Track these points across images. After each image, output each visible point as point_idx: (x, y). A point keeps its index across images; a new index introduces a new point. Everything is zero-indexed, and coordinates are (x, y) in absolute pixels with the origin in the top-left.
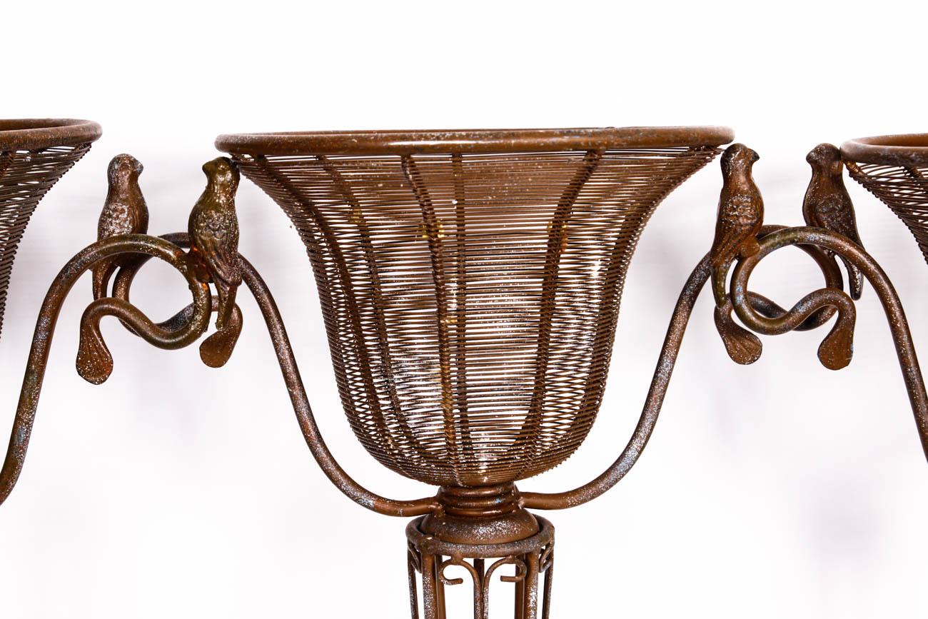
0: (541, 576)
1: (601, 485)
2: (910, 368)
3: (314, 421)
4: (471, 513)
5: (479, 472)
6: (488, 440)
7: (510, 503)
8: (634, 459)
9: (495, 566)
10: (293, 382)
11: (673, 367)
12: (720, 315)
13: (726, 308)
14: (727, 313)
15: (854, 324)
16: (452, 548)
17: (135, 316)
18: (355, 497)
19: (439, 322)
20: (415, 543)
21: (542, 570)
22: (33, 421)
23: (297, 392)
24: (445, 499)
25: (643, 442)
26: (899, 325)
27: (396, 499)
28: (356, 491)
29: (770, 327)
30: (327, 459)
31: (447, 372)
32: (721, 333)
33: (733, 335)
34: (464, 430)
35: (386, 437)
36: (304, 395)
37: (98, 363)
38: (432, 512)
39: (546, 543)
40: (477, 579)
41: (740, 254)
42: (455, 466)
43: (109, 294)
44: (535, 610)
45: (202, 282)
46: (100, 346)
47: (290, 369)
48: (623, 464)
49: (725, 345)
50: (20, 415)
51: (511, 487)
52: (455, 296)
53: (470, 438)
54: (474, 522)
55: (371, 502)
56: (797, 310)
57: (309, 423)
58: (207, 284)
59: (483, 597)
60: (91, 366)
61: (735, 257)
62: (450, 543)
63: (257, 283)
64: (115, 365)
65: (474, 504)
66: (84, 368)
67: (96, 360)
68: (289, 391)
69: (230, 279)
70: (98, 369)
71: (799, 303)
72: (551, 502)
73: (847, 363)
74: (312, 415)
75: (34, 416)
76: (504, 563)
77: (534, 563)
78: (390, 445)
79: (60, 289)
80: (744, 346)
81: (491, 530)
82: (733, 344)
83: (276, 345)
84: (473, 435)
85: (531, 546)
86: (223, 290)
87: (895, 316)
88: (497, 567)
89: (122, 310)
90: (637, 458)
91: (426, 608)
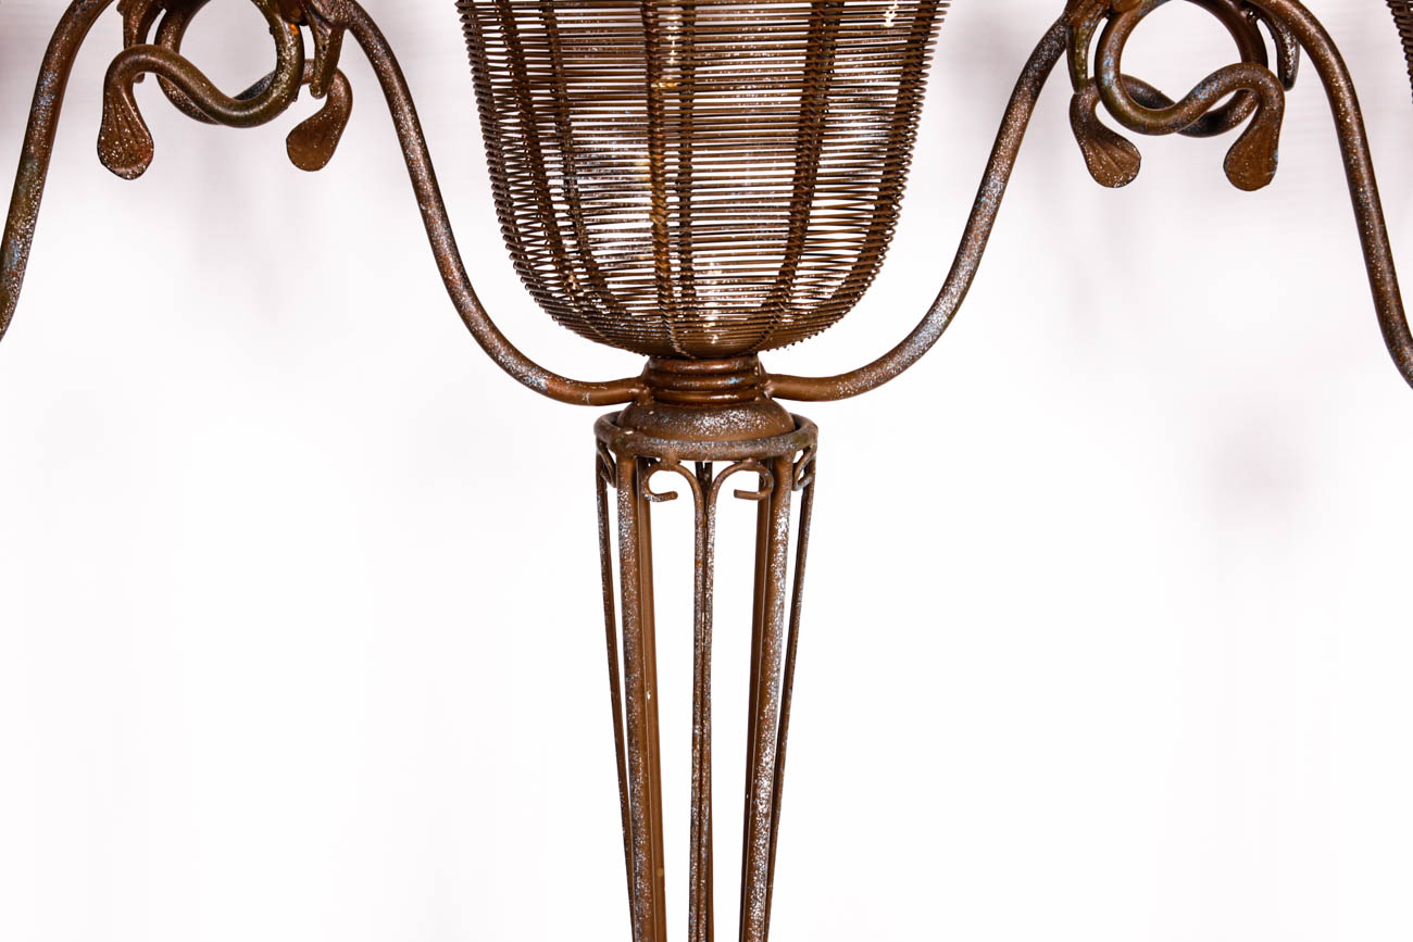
0: (796, 497)
1: (890, 366)
2: (1363, 187)
3: (458, 256)
4: (693, 398)
5: (705, 326)
6: (719, 274)
7: (752, 386)
8: (941, 327)
9: (726, 473)
10: (428, 194)
11: (1004, 188)
12: (1078, 110)
13: (1088, 97)
14: (1089, 107)
15: (1281, 118)
16: (661, 445)
17: (186, 73)
18: (518, 373)
19: (649, 86)
20: (608, 442)
21: (797, 486)
22: (32, 233)
23: (433, 211)
24: (653, 378)
25: (955, 301)
26: (1348, 120)
27: (579, 380)
28: (521, 364)
29: (1153, 121)
30: (477, 315)
31: (660, 164)
32: (1079, 139)
33: (1097, 141)
34: (683, 256)
35: (567, 272)
36: (445, 217)
37: (131, 146)
38: (633, 398)
39: (805, 446)
40: (698, 493)
41: (1111, 6)
42: (669, 315)
43: (150, 40)
44: (785, 546)
45: (290, 22)
46: (133, 119)
47: (423, 175)
48: (923, 334)
49: (1085, 156)
50: (13, 223)
51: (753, 362)
52: (673, 45)
53: (692, 270)
54: (696, 411)
55: (543, 382)
56: (1195, 96)
57: (451, 259)
58: (297, 25)
59: (708, 520)
60: (120, 149)
61: (1103, 15)
62: (661, 438)
63: (374, 41)
64: (156, 150)
65: (698, 384)
66: (109, 154)
67: (128, 141)
68: (421, 210)
69: (333, 17)
70: (131, 156)
71: (1199, 85)
72: (814, 389)
73: (1267, 181)
74: (456, 247)
75: (33, 226)
76: (740, 469)
77: (785, 472)
78: (571, 284)
79: (73, 28)
80: (1113, 159)
81: (722, 422)
82: (1097, 154)
83: (402, 138)
84: (696, 264)
85: (780, 447)
86: (322, 34)
87: (1344, 105)
88: (730, 474)
89: (167, 64)
90: (946, 325)
91: (621, 538)
